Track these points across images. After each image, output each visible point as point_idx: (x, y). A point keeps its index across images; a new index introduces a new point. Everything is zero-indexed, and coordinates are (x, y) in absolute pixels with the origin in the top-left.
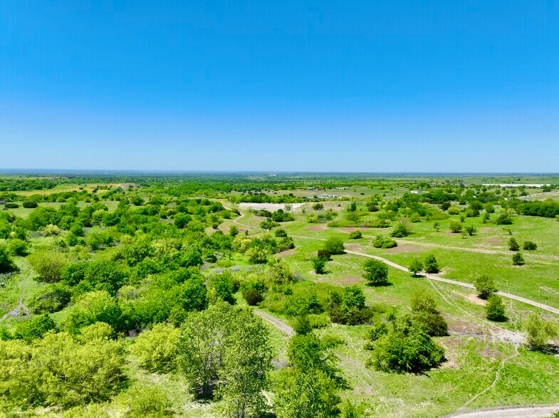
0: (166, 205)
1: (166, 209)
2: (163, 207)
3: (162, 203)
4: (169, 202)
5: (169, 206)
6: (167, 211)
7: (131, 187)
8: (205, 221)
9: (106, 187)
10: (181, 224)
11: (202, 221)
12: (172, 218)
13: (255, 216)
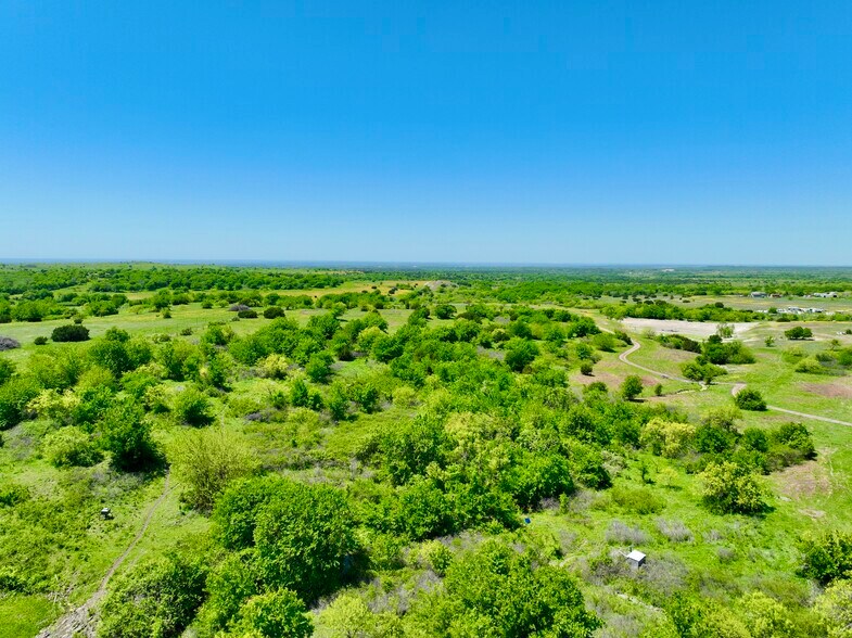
0: (491, 320)
1: (492, 328)
2: (485, 323)
3: (485, 316)
4: (498, 314)
6: (494, 333)
7: (444, 286)
8: (565, 356)
9: (409, 286)
10: (517, 362)
11: (559, 357)
12: (501, 347)
13: (661, 347)
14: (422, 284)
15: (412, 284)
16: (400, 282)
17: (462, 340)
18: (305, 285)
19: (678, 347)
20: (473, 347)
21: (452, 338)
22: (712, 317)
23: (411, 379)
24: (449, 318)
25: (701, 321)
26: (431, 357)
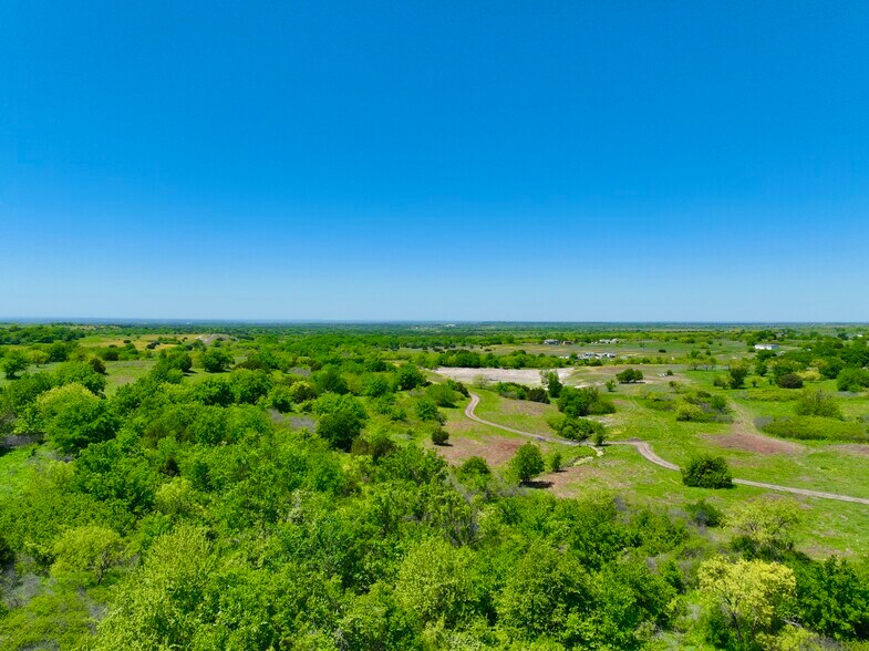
0: (285, 371)
1: (289, 382)
2: (277, 375)
3: (275, 367)
4: (293, 365)
5: (293, 373)
6: (292, 389)
7: (221, 339)
8: (401, 418)
9: (175, 340)
10: (339, 434)
11: (396, 419)
12: (308, 409)
13: (502, 399)
14: (192, 338)
15: (180, 338)
16: (163, 336)
17: (243, 400)
18: (23, 340)
19: (522, 398)
20: (261, 410)
21: (223, 397)
22: (526, 363)
23: (120, 495)
24: (222, 371)
25: (517, 368)
26: (179, 438)
